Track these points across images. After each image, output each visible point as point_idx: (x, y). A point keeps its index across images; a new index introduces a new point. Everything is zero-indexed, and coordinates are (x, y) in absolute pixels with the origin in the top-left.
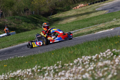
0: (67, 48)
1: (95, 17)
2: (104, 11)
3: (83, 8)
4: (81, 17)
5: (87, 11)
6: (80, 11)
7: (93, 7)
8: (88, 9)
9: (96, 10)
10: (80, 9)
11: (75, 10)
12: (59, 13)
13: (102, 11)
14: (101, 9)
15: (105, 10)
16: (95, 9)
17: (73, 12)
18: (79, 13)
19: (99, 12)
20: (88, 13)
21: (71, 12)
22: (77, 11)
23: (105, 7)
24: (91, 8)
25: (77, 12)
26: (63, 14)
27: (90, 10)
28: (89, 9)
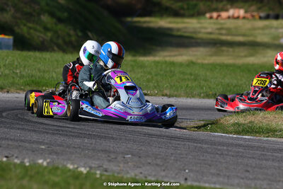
3: (240, 22)
7: (273, 31)
9: (282, 41)
10: (231, 24)
22: (219, 26)
24: (266, 31)
26: (170, 23)
28: (260, 31)
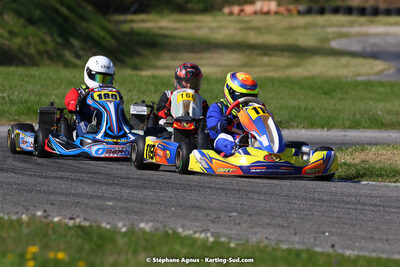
2: (371, 61)
3: (271, 19)
4: (266, 59)
5: (289, 40)
6: (257, 30)
7: (318, 30)
9: (334, 44)
14: (355, 47)
15: (375, 55)
16: (329, 39)
18: (254, 38)
20: (298, 52)
21: (215, 24)
22: (243, 25)
23: (375, 45)
24: (311, 31)
25: (243, 29)
26: (176, 21)
27: (306, 40)
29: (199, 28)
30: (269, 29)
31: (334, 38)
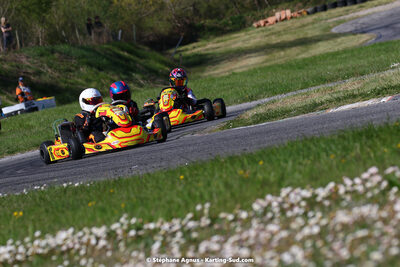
0: (232, 159)
1: (328, 54)
2: (359, 35)
3: (289, 23)
4: (282, 53)
5: (301, 36)
6: (278, 33)
7: (323, 23)
8: (306, 28)
9: (334, 30)
10: (278, 27)
11: (263, 31)
12: (207, 39)
13: (352, 37)
14: (350, 28)
15: (364, 32)
16: (331, 28)
17: (254, 38)
18: (275, 40)
19: (343, 38)
20: (304, 42)
21: (248, 37)
22: (269, 32)
23: (364, 24)
24: (316, 25)
25: (268, 36)
26: (218, 42)
27: (311, 33)
28: (310, 27)
29: (235, 43)
30: (286, 31)
31: (334, 26)
